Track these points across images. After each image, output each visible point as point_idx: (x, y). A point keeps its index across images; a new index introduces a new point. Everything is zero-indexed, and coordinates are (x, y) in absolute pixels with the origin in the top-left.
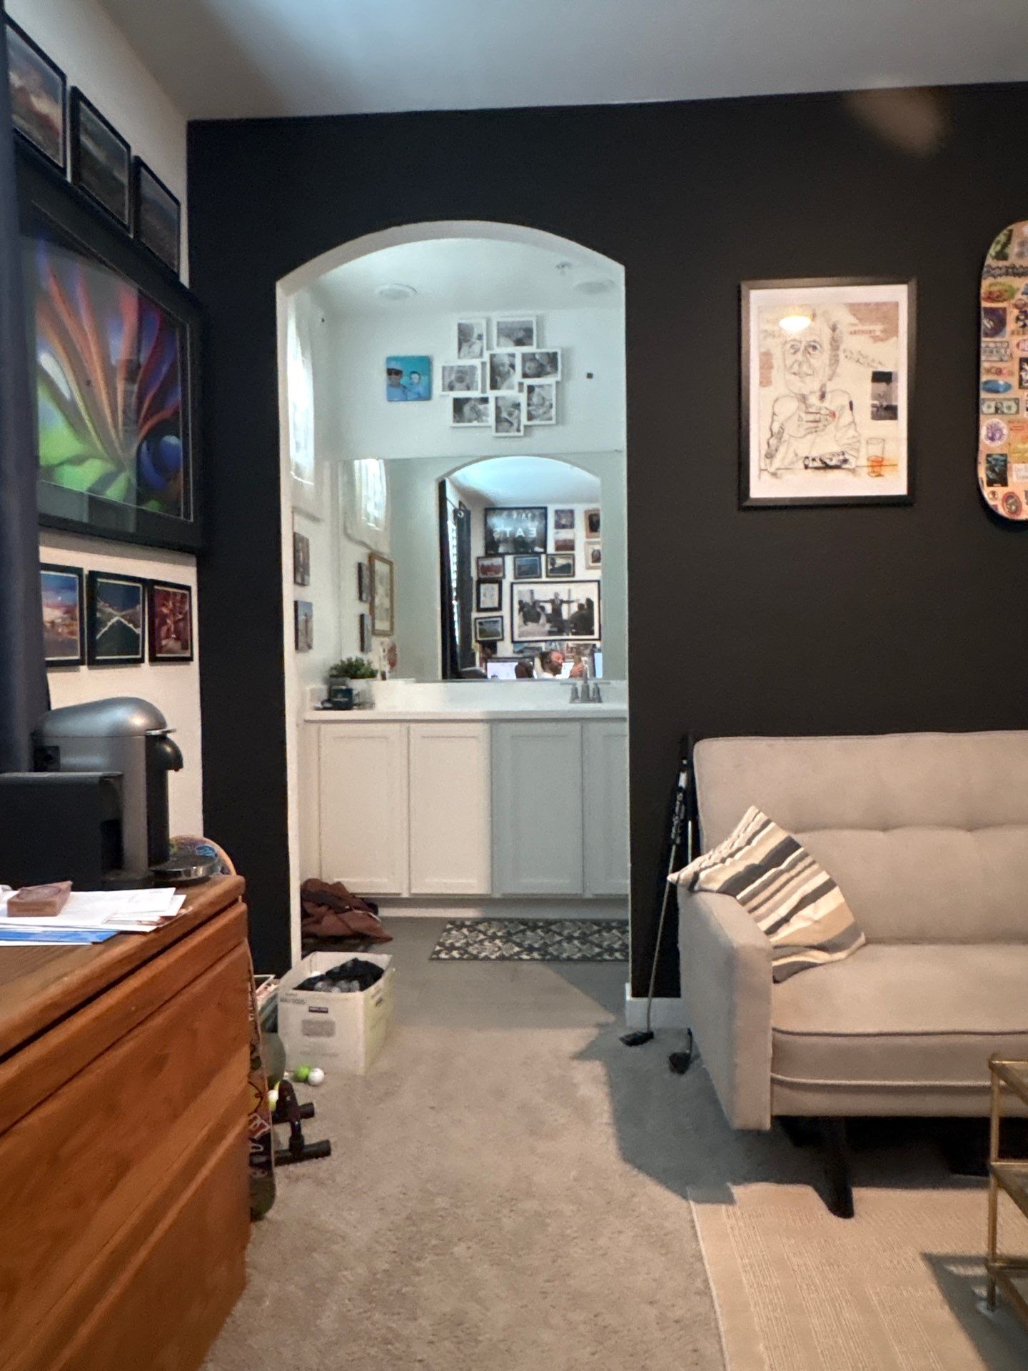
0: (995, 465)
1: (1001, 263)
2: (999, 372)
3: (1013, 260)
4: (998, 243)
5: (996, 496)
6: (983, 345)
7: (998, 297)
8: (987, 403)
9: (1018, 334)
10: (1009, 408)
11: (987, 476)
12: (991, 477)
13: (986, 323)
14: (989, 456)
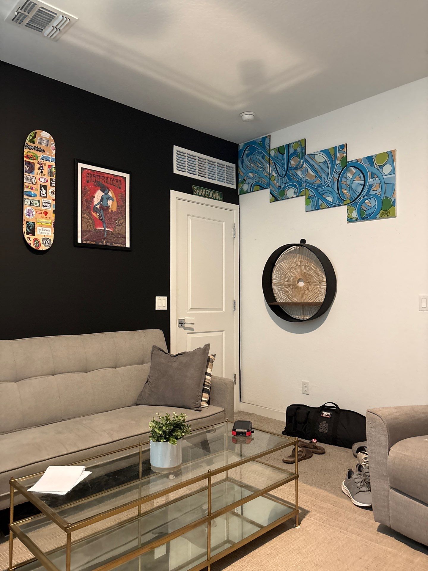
0: (30, 227)
1: (32, 145)
2: (32, 188)
3: (37, 144)
4: (31, 135)
5: (30, 239)
6: (25, 176)
7: (31, 158)
8: (26, 200)
9: (39, 174)
10: (36, 204)
11: (26, 230)
12: (28, 231)
13: (26, 167)
14: (27, 222)
